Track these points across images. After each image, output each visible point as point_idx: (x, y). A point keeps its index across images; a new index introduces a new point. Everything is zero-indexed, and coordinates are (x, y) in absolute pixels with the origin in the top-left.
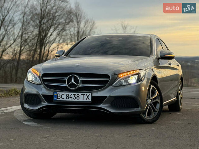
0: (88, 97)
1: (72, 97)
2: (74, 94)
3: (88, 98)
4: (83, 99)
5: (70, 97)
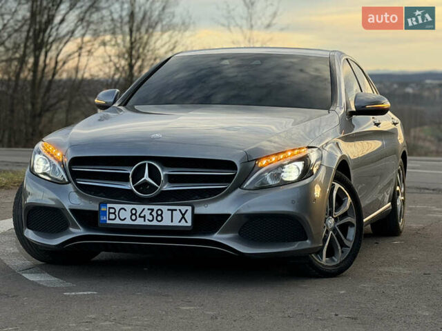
0: (183, 215)
1: (144, 217)
2: (149, 209)
4: (172, 221)
5: (140, 217)
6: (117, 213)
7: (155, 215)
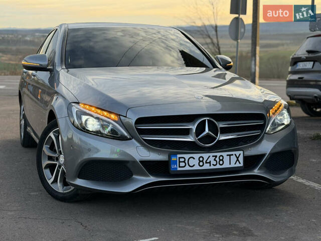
0: (238, 158)
1: (210, 163)
2: (213, 156)
3: (238, 160)
4: (230, 164)
5: (206, 163)
6: (186, 162)
7: (218, 160)
